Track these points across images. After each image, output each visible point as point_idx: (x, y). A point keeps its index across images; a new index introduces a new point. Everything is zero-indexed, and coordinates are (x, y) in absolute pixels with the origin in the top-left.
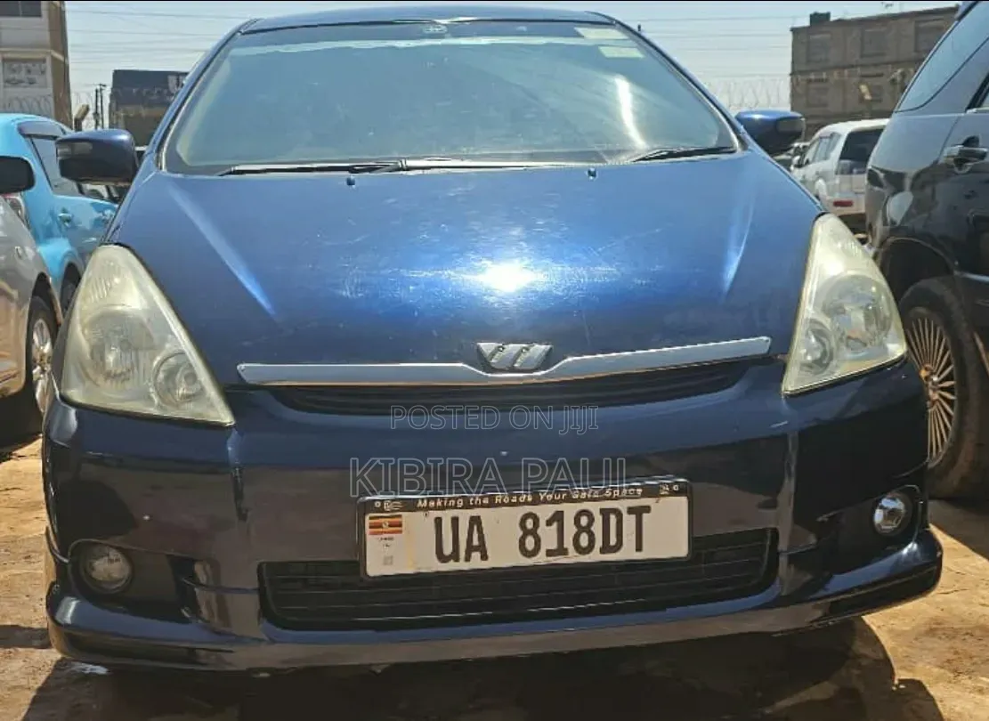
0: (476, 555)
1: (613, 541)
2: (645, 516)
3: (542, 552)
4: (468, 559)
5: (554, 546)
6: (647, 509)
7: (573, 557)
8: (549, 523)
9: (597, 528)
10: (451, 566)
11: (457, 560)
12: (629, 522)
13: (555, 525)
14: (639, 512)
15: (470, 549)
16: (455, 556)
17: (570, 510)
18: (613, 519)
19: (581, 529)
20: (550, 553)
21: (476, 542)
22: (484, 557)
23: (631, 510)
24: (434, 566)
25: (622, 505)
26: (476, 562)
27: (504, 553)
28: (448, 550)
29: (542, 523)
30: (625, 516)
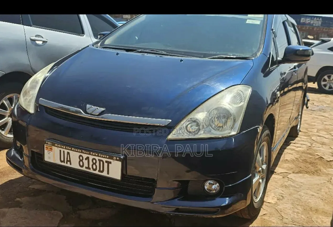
0: (69, 163)
1: (101, 169)
2: (110, 165)
3: (84, 167)
4: (67, 163)
5: (87, 166)
6: (111, 163)
7: (91, 171)
8: (86, 159)
9: (98, 164)
10: (63, 164)
11: (64, 163)
12: (106, 165)
13: (87, 160)
14: (109, 163)
15: (67, 161)
16: (64, 162)
17: (91, 157)
18: (101, 163)
19: (94, 164)
20: (86, 168)
21: (69, 159)
22: (71, 164)
23: (106, 162)
24: (59, 162)
25: (104, 160)
26: (68, 165)
27: (75, 165)
28: (62, 159)
29: (84, 159)
30: (105, 163)
